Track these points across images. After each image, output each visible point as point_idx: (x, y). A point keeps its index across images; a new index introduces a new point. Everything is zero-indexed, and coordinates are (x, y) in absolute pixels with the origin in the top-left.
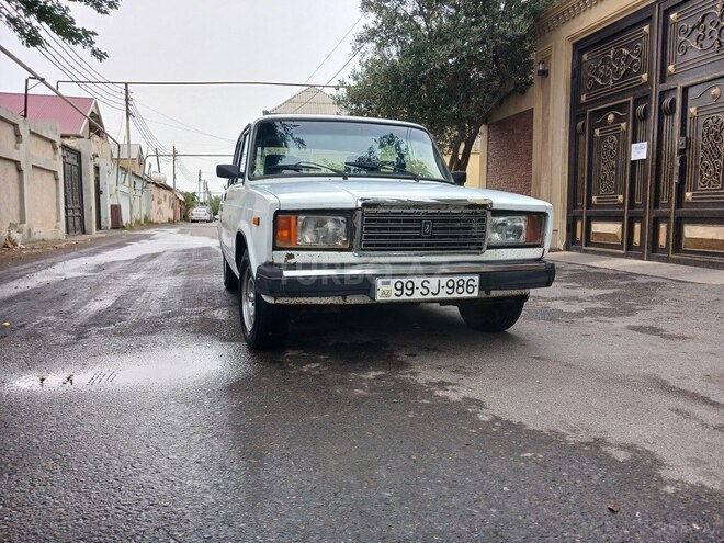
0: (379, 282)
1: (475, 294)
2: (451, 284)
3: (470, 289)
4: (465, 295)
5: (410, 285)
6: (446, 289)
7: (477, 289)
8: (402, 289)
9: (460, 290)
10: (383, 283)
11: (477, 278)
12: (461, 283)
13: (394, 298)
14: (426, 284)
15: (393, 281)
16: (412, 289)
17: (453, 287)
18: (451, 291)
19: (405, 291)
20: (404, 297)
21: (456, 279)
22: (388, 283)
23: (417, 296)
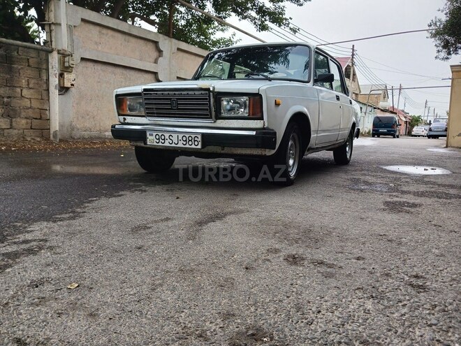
0: (148, 134)
1: (199, 147)
2: (184, 139)
3: (196, 143)
4: (193, 146)
5: (163, 138)
6: (182, 141)
7: (200, 143)
8: (159, 139)
9: (190, 143)
10: (150, 135)
11: (200, 137)
12: (190, 139)
13: (155, 144)
14: (171, 137)
15: (155, 134)
16: (164, 139)
17: (186, 141)
18: (185, 143)
19: (161, 140)
20: (160, 144)
21: (187, 136)
22: (152, 135)
23: (167, 144)
